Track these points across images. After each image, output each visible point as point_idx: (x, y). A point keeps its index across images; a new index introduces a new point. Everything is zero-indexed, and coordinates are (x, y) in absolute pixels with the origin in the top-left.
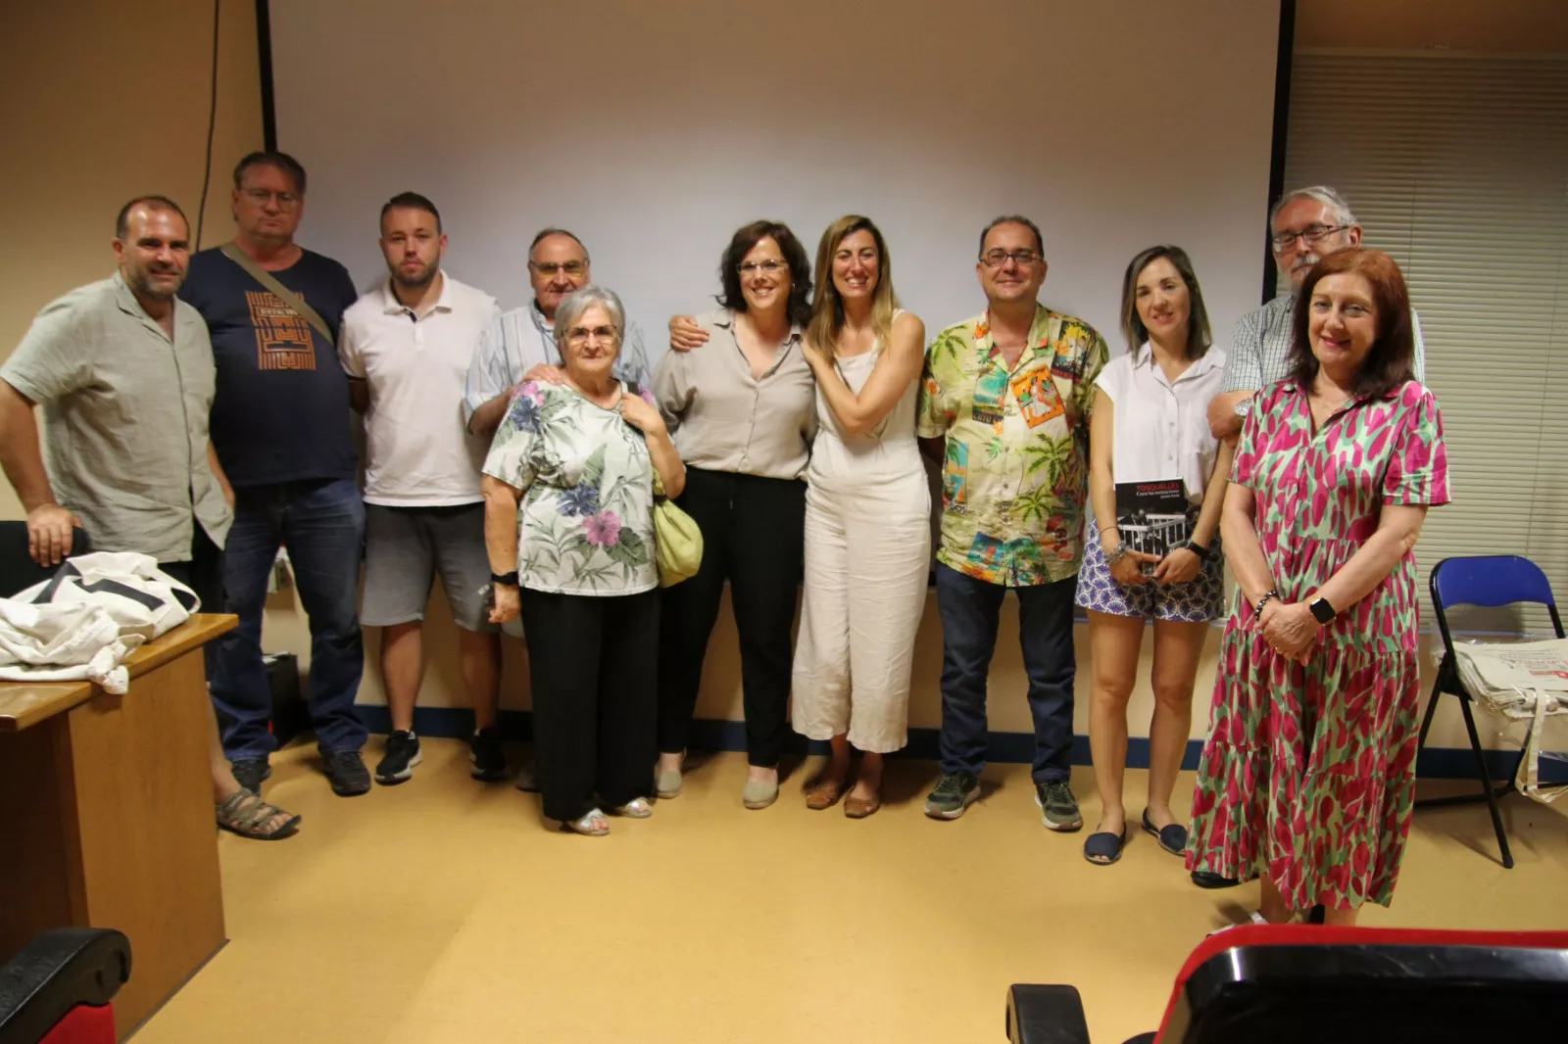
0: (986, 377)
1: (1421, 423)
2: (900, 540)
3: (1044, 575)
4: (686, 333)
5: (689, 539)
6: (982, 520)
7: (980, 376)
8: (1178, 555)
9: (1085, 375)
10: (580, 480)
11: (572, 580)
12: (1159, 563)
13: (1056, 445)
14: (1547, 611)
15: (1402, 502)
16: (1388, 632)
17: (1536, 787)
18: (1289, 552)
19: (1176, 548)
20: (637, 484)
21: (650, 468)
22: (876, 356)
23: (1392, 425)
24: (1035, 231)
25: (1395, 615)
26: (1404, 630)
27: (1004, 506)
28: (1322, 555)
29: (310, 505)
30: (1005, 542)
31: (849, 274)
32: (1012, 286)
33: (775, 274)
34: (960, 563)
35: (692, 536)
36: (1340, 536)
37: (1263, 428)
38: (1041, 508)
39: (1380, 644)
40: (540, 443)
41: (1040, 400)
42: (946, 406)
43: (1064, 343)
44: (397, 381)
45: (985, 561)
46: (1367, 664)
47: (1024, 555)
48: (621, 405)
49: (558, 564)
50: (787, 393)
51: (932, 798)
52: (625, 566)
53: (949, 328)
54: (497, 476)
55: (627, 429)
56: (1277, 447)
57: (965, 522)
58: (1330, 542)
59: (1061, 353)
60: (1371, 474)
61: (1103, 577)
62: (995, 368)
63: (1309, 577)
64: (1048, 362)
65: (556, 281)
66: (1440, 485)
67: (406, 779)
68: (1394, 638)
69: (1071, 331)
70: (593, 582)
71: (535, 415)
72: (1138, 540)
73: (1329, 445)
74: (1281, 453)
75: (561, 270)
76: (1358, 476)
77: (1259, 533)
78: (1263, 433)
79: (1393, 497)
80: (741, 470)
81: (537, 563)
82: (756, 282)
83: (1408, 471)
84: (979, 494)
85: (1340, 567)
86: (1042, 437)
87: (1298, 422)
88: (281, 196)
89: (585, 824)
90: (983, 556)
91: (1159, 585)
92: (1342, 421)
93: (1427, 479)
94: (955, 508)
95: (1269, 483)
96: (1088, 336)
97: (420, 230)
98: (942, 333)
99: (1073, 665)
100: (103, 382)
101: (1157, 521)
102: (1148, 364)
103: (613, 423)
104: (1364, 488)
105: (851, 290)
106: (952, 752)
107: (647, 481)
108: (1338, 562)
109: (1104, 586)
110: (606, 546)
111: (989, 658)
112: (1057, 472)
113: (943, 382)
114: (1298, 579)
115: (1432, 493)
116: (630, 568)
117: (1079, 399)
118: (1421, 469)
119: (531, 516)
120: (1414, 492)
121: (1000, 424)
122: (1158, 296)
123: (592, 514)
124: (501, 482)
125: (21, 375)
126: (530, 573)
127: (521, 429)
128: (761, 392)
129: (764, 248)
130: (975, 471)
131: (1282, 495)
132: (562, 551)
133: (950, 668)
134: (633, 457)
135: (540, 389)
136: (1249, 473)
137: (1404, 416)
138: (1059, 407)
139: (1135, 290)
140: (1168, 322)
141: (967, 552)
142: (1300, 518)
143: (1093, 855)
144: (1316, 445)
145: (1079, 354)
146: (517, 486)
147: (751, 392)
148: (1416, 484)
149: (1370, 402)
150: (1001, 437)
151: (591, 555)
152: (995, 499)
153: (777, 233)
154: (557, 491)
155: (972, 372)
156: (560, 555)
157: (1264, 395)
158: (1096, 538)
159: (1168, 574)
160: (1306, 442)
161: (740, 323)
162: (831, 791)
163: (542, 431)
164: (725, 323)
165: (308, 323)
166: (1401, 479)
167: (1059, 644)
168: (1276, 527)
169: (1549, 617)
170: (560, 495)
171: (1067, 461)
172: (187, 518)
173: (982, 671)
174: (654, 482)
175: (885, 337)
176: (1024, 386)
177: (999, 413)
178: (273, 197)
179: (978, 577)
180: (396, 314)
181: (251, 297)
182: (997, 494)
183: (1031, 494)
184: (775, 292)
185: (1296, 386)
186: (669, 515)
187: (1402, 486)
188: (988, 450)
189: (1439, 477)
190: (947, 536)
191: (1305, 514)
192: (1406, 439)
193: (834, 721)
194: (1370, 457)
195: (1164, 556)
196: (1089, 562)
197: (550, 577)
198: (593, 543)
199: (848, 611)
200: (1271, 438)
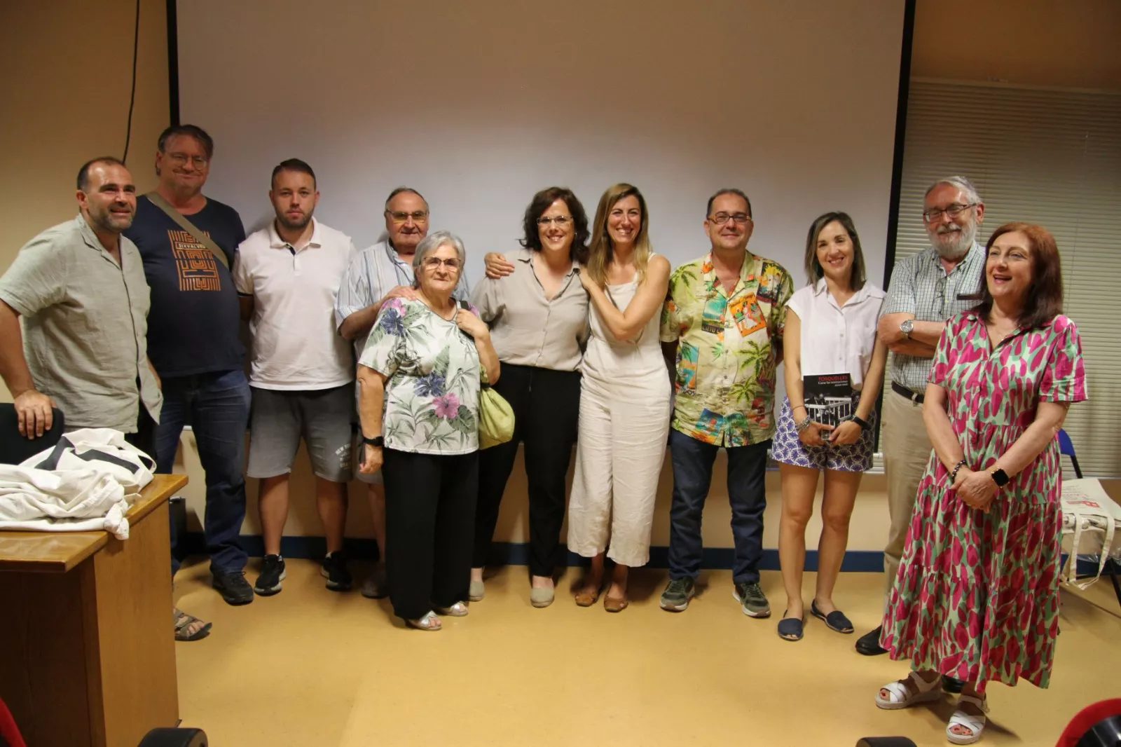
0: (711, 300)
1: (1067, 345)
2: (650, 416)
3: (750, 439)
4: (498, 266)
5: (506, 415)
6: (708, 401)
7: (707, 300)
8: (846, 425)
9: (779, 300)
10: (432, 371)
11: (424, 443)
12: (832, 431)
13: (760, 349)
14: (1070, 460)
15: (1053, 400)
16: (1040, 490)
17: (1075, 580)
18: (975, 433)
19: (844, 421)
20: (470, 374)
21: (479, 364)
22: (636, 285)
23: (1047, 346)
24: (746, 199)
25: (1046, 478)
26: (1051, 488)
27: (724, 391)
28: (999, 436)
29: (214, 389)
30: (724, 416)
31: (620, 226)
32: (732, 239)
33: (565, 226)
34: (690, 430)
35: (507, 412)
36: (1011, 423)
37: (954, 346)
38: (749, 393)
39: (1034, 499)
40: (403, 343)
41: (750, 318)
42: (681, 320)
43: (765, 278)
44: (281, 298)
45: (708, 429)
46: (1023, 511)
47: (737, 426)
48: (457, 318)
49: (414, 431)
50: (570, 311)
51: (665, 596)
52: (462, 433)
53: (683, 265)
54: (371, 367)
55: (462, 335)
56: (963, 361)
57: (695, 402)
58: (1005, 427)
59: (763, 284)
60: (1033, 381)
61: (792, 440)
62: (718, 295)
63: (990, 451)
64: (755, 291)
65: (406, 225)
66: (1080, 388)
67: (278, 591)
68: (1043, 494)
69: (769, 270)
70: (439, 444)
71: (400, 322)
72: (818, 415)
73: (1003, 360)
74: (967, 364)
75: (410, 217)
76: (1024, 382)
77: (952, 419)
78: (954, 350)
79: (1046, 396)
80: (537, 365)
81: (398, 430)
82: (551, 231)
83: (1058, 379)
84: (706, 382)
85: (1011, 445)
86: (751, 343)
87: (980, 343)
88: (195, 158)
89: (424, 622)
90: (707, 426)
91: (831, 446)
92: (1011, 344)
93: (1071, 384)
94: (688, 392)
95: (959, 385)
96: (781, 274)
97: (303, 188)
98: (678, 269)
99: (765, 502)
100: (74, 300)
101: (832, 402)
102: (824, 293)
103: (453, 329)
104: (1028, 391)
105: (620, 237)
106: (678, 563)
107: (477, 372)
108: (1010, 441)
109: (794, 446)
110: (449, 419)
111: (705, 497)
112: (760, 367)
113: (680, 303)
114: (981, 452)
115: (1075, 393)
116: (465, 435)
117: (774, 317)
118: (1067, 377)
119: (394, 397)
120: (1061, 393)
121: (722, 333)
122: (833, 248)
123: (440, 395)
124: (373, 371)
125: (11, 293)
126: (393, 437)
127: (389, 333)
128: (551, 309)
129: (556, 208)
130: (703, 366)
131: (969, 394)
132: (418, 421)
133: (679, 504)
134: (468, 355)
135: (403, 304)
136: (943, 377)
137: (1055, 340)
138: (762, 322)
139: (817, 243)
140: (840, 265)
141: (695, 423)
142: (982, 410)
143: (786, 634)
144: (992, 360)
145: (775, 286)
146: (385, 374)
147: (545, 309)
148: (1063, 387)
149: (1031, 330)
150: (722, 342)
151: (438, 425)
152: (718, 386)
153: (566, 197)
154: (414, 378)
155: (701, 297)
156: (416, 424)
157: (954, 322)
158: (787, 414)
159: (839, 438)
160: (985, 357)
161: (536, 259)
162: (593, 593)
163: (405, 335)
164: (526, 259)
165: (213, 255)
166: (1052, 384)
167: (755, 487)
168: (965, 416)
169: (1071, 464)
170: (416, 381)
171: (767, 360)
172: (135, 400)
173: (701, 505)
174: (482, 374)
175: (643, 272)
176: (738, 307)
177: (721, 326)
178: (190, 159)
179: (703, 440)
180: (280, 248)
181: (171, 234)
182: (719, 382)
183: (743, 383)
184: (564, 239)
185: (977, 318)
186: (492, 397)
187: (1053, 388)
188: (713, 352)
189: (1080, 383)
190: (680, 411)
191: (986, 407)
192: (1056, 356)
193: (598, 543)
194: (1033, 369)
195: (836, 426)
196: (783, 430)
197: (408, 440)
198: (440, 416)
199: (611, 464)
200: (960, 353)
